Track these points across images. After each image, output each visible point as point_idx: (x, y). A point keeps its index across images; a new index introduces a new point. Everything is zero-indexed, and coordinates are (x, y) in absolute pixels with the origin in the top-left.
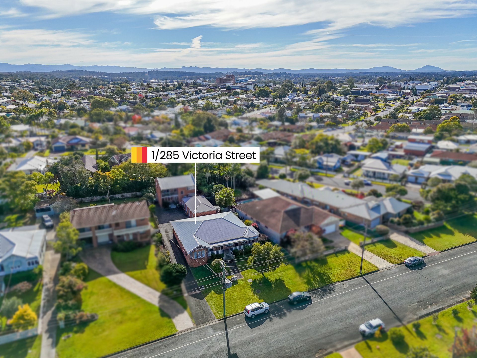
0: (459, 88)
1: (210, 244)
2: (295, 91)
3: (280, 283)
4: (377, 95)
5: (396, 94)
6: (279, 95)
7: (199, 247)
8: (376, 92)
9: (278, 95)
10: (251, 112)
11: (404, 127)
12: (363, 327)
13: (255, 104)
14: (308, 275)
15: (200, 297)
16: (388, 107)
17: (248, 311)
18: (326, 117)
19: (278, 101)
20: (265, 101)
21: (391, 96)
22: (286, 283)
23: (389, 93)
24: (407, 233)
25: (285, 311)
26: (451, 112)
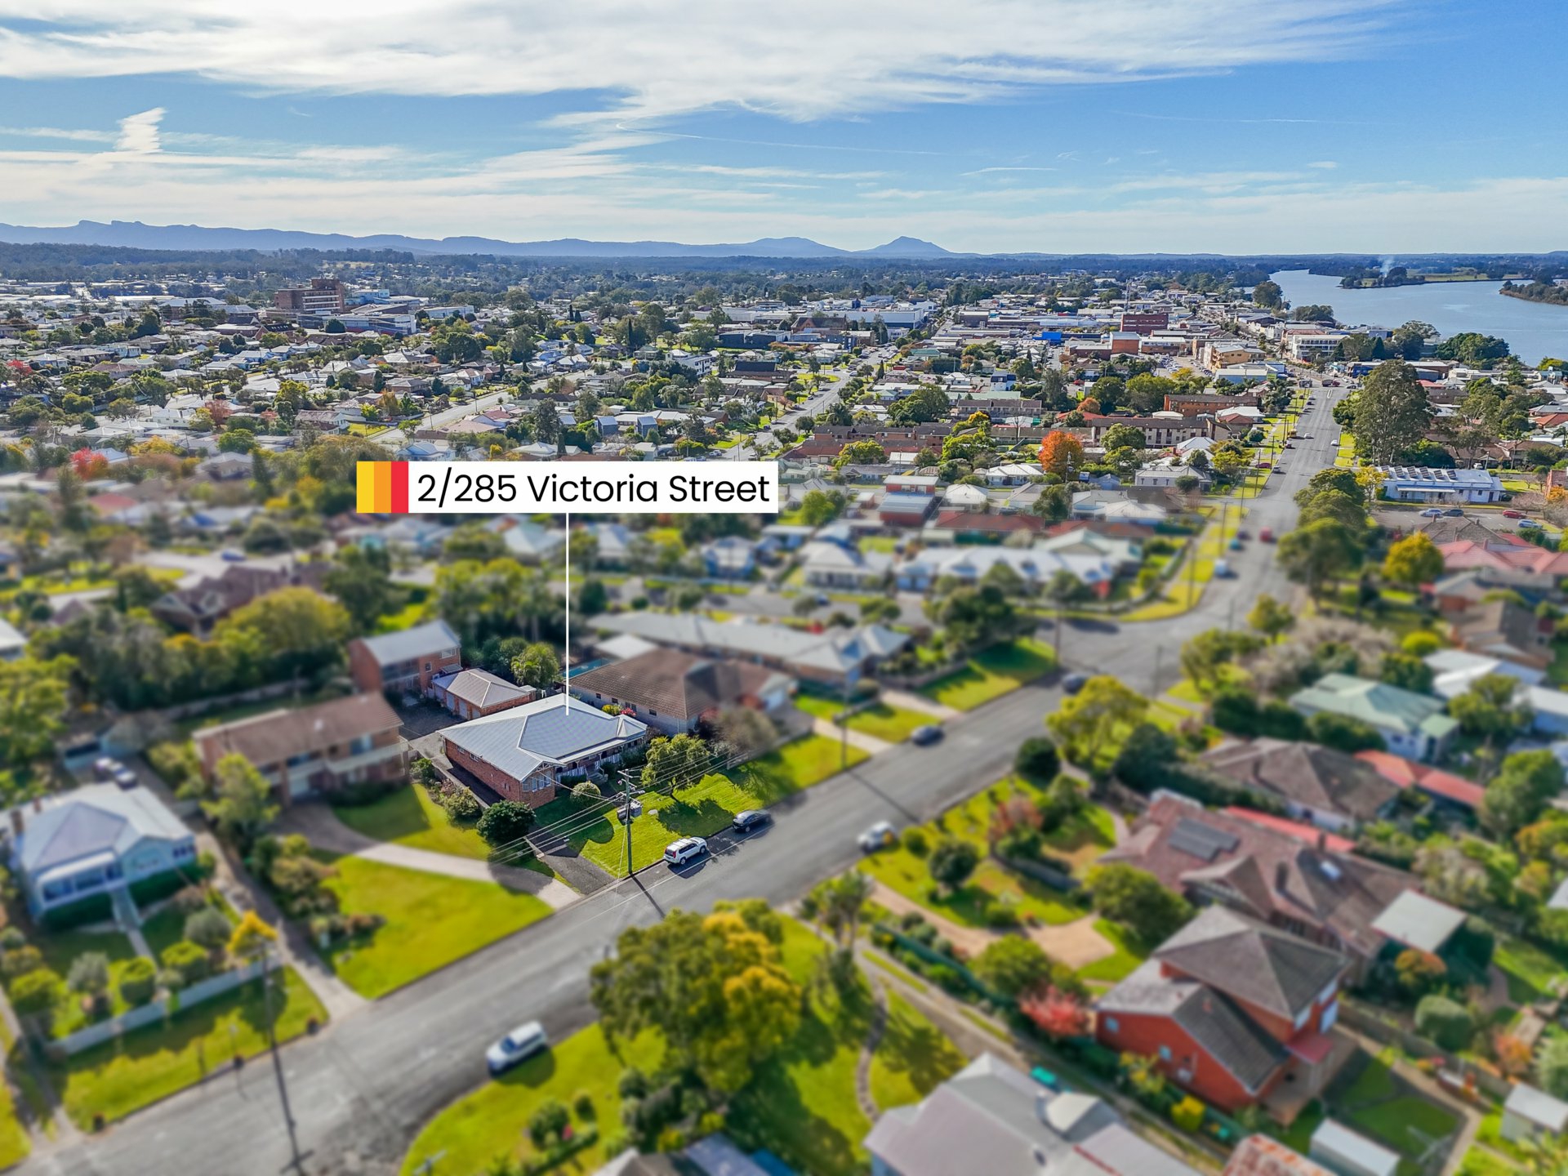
0: (985, 319)
1: (558, 759)
2: (555, 335)
3: (710, 806)
4: (790, 349)
5: (837, 346)
6: (513, 352)
7: (541, 766)
8: (786, 339)
9: (509, 350)
10: (440, 411)
11: (872, 450)
12: (863, 838)
13: (447, 386)
14: (756, 784)
15: (571, 853)
16: (822, 385)
17: (673, 854)
18: (675, 424)
19: (515, 369)
20: (477, 373)
21: (825, 350)
22: (722, 804)
23: (818, 340)
24: (909, 689)
25: (734, 844)
26: (970, 397)
